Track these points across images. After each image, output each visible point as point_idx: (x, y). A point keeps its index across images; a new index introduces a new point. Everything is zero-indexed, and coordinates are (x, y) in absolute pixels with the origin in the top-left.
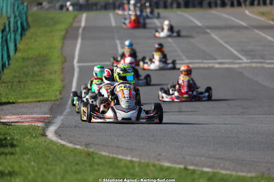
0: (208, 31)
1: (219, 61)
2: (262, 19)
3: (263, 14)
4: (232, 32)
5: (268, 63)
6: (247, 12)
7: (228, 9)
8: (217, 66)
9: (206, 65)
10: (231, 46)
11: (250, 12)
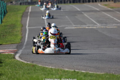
0: (83, 13)
1: (88, 25)
2: (105, 7)
3: (106, 5)
4: (93, 13)
5: (108, 26)
6: (99, 5)
7: (91, 3)
8: (87, 27)
9: (82, 27)
10: (93, 19)
11: (100, 5)
